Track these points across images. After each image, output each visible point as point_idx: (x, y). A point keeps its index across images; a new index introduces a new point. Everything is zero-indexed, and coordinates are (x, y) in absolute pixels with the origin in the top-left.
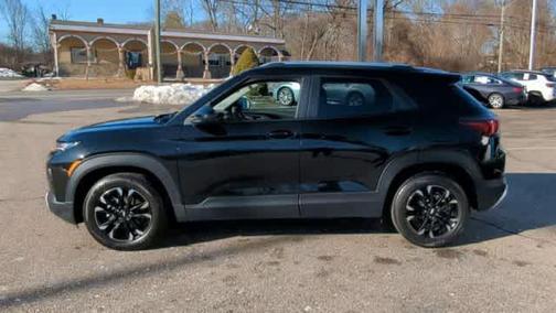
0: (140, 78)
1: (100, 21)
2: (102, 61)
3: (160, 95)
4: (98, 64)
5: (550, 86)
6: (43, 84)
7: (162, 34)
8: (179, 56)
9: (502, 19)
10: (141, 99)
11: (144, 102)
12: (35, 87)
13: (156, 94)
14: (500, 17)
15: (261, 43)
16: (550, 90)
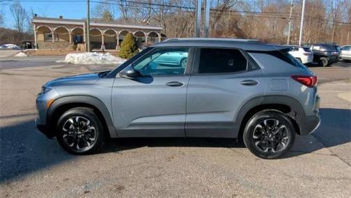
0: (79, 49)
1: (61, 17)
2: (60, 40)
3: (78, 59)
4: (58, 41)
5: (306, 54)
6: (26, 53)
7: (91, 24)
8: (103, 37)
9: (291, 14)
10: (69, 61)
11: (69, 63)
12: (21, 54)
13: (76, 58)
14: (289, 13)
15: (150, 30)
16: (306, 57)
